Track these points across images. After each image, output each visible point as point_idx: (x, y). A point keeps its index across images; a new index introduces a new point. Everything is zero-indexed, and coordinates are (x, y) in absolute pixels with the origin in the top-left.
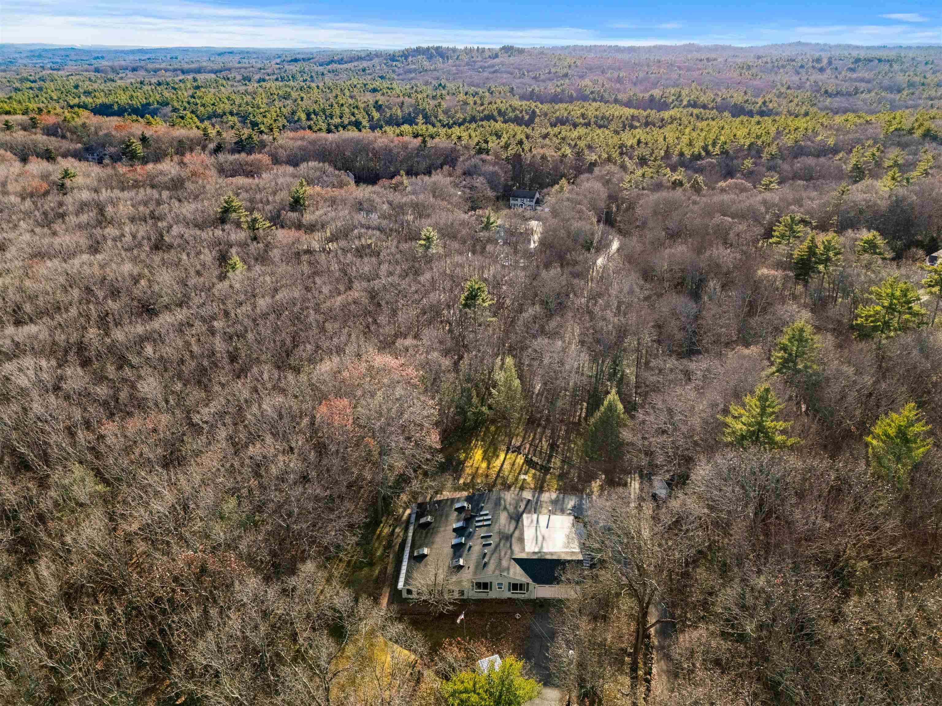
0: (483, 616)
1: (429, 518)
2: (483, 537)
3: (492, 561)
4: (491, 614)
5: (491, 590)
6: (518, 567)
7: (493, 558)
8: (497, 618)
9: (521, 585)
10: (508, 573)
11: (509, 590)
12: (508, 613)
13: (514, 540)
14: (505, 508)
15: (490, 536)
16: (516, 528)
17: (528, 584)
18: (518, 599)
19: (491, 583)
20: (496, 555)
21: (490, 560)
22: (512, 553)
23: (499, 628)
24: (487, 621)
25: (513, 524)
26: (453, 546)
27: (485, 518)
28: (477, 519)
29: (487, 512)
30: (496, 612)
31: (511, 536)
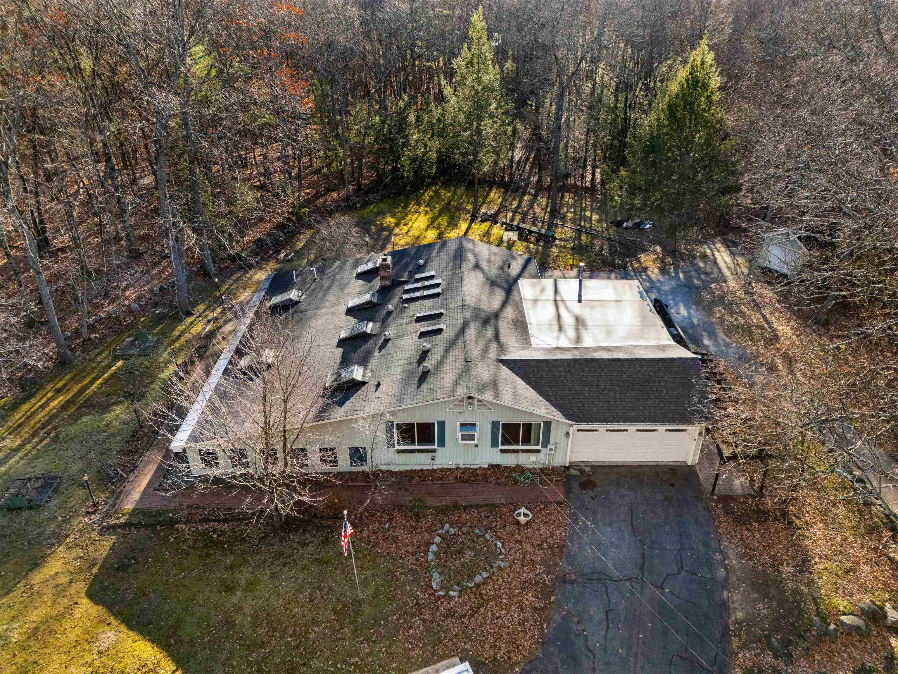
0: (417, 517)
1: (293, 295)
2: (419, 320)
3: (446, 367)
4: (441, 511)
5: (442, 444)
6: (520, 383)
7: (450, 360)
8: (460, 524)
9: (528, 427)
10: (497, 396)
11: (494, 444)
12: (492, 507)
13: (504, 326)
14: (477, 266)
15: (440, 315)
16: (504, 304)
17: (548, 424)
18: (519, 469)
19: (442, 424)
20: (456, 353)
21: (441, 363)
22: (501, 347)
23: (469, 554)
24: (430, 530)
25: (499, 296)
26: (342, 343)
27: (426, 283)
28: (406, 287)
29: (433, 273)
30: (456, 507)
31: (496, 316)
